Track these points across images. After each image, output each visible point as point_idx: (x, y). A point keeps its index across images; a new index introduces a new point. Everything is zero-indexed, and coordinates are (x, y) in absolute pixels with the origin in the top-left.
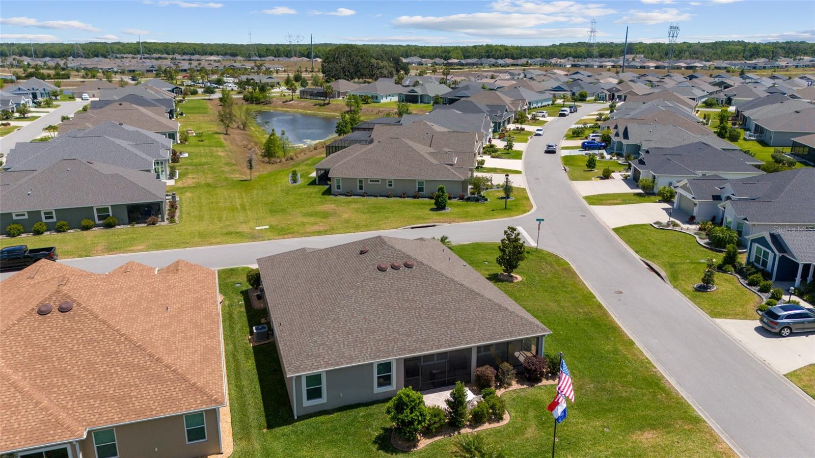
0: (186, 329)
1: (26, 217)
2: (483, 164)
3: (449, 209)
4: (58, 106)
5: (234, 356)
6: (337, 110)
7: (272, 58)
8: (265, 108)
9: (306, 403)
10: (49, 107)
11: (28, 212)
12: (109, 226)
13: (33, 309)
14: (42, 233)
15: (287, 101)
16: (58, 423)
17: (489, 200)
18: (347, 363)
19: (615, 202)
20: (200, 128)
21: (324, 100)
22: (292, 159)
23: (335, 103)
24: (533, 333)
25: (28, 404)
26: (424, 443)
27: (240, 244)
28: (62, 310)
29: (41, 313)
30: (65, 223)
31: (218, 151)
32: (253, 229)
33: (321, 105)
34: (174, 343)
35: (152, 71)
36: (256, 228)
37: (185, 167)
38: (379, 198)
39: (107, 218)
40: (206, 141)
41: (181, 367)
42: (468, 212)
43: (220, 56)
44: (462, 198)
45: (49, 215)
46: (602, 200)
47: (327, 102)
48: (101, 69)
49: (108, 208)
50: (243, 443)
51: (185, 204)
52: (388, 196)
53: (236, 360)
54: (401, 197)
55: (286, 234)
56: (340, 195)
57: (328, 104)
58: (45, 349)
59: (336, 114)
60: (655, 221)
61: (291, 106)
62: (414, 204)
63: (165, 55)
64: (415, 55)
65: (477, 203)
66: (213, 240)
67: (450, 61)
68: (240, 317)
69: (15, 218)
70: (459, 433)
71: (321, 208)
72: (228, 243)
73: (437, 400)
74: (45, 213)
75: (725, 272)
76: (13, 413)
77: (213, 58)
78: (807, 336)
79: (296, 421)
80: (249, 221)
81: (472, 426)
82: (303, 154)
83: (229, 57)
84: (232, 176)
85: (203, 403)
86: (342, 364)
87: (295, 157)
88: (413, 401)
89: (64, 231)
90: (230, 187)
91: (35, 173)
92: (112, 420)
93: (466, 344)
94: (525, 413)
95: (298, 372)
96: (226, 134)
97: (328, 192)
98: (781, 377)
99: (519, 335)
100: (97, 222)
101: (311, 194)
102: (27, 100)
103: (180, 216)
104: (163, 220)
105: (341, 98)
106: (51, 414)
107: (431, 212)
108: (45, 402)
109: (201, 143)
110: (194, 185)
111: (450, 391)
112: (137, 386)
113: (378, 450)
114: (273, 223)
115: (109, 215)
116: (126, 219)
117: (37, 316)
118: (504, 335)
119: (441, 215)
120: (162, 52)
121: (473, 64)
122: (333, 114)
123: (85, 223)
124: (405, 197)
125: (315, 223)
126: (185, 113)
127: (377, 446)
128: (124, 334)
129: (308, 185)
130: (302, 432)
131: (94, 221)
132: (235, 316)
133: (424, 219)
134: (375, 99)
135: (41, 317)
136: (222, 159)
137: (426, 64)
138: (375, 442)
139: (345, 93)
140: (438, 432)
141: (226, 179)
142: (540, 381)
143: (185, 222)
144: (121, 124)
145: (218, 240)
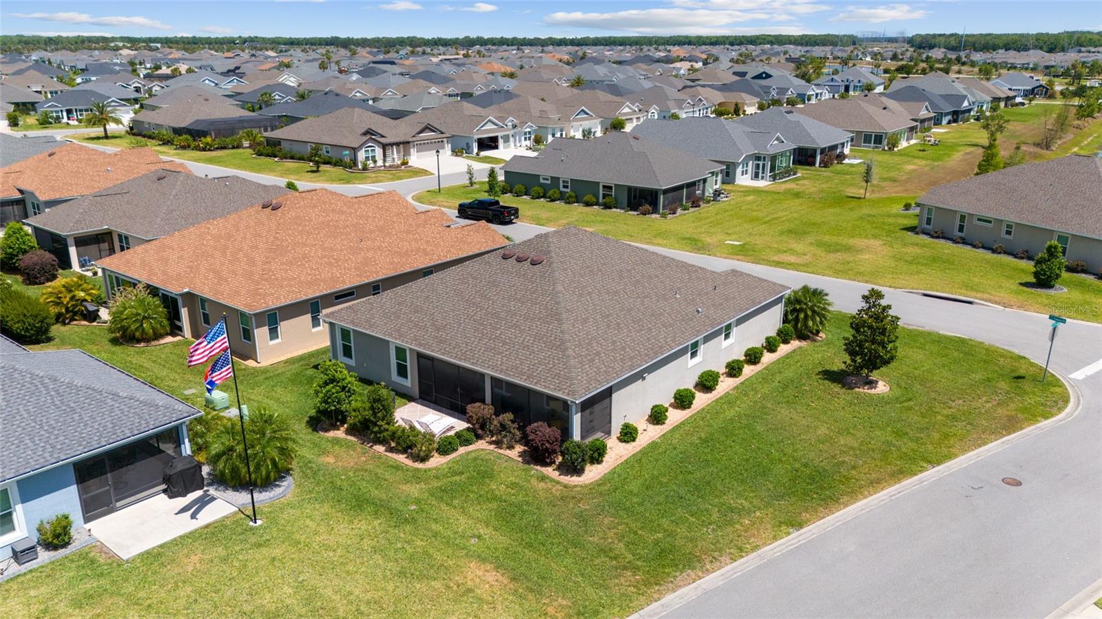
0: (346, 260)
1: (549, 182)
3: (1060, 290)
9: (342, 358)
11: (552, 178)
12: (608, 207)
14: (555, 201)
20: (963, 137)
30: (574, 195)
31: (913, 164)
32: (721, 241)
36: (728, 241)
37: (820, 173)
38: (981, 251)
39: (609, 200)
40: (930, 152)
42: (1088, 303)
45: (565, 184)
49: (612, 187)
50: (282, 366)
51: (718, 206)
56: (928, 234)
66: (658, 241)
69: (541, 180)
72: (664, 246)
80: (738, 234)
85: (245, 304)
90: (817, 200)
92: (203, 291)
93: (473, 363)
100: (600, 200)
101: (890, 224)
103: (684, 215)
104: (657, 213)
107: (1015, 287)
109: (917, 153)
110: (781, 191)
113: (311, 417)
114: (757, 242)
115: (611, 195)
116: (625, 202)
123: (588, 199)
124: (1022, 258)
131: (597, 198)
135: (260, 209)
136: (896, 173)
141: (837, 192)
143: (677, 221)
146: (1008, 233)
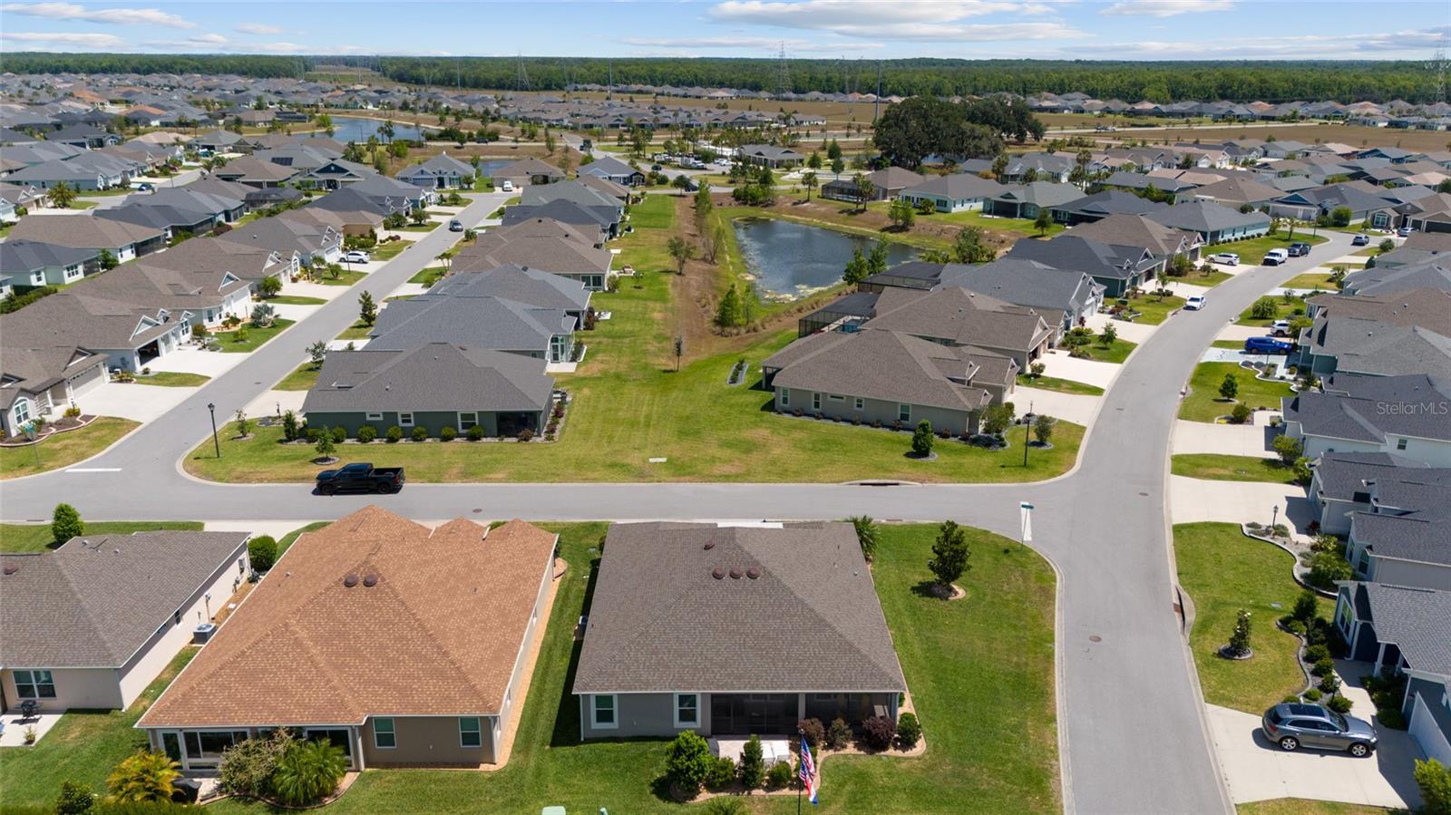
0: (489, 618)
1: (381, 418)
2: (1042, 371)
3: (935, 457)
4: (469, 201)
5: (550, 649)
6: (872, 224)
7: (816, 94)
8: (763, 213)
9: (595, 725)
10: (456, 204)
11: (384, 413)
12: (473, 438)
13: (340, 579)
14: (397, 440)
15: (799, 202)
16: (342, 705)
17: (1008, 445)
18: (641, 689)
19: (1222, 472)
20: (646, 260)
21: (858, 203)
22: (755, 330)
23: (874, 209)
24: (881, 688)
25: (320, 681)
26: (704, 796)
27: (622, 484)
28: (367, 584)
29: (348, 585)
30: (424, 430)
31: (654, 310)
32: (645, 461)
33: (851, 213)
34: (469, 635)
35: (617, 126)
36: (651, 460)
37: (598, 340)
38: (842, 424)
39: (473, 429)
40: (645, 288)
41: (466, 665)
42: (961, 465)
43: (734, 90)
44: (965, 439)
45: (406, 418)
46: (1199, 466)
47: (861, 207)
48: (546, 121)
49: (474, 415)
50: (521, 757)
51: (575, 410)
52: (854, 423)
53: (550, 657)
54: (872, 426)
55: (684, 475)
56: (786, 412)
57: (864, 210)
58: (345, 625)
59: (870, 231)
60: (1250, 522)
61: (804, 213)
62: (887, 440)
63: (649, 87)
64: (1077, 89)
65: (986, 450)
66: (590, 475)
67: (1138, 107)
68: (577, 597)
69: (368, 418)
70: (749, 794)
71: (747, 434)
72: (606, 481)
73: (731, 750)
74: (403, 416)
75: (1290, 631)
76: (307, 687)
77: (720, 93)
78: (1322, 756)
79: (582, 743)
80: (645, 447)
81: (768, 789)
82: (775, 321)
83: (746, 92)
84: (656, 361)
85: (478, 708)
86: (635, 688)
87: (760, 328)
88: (692, 748)
89: (421, 440)
90: (645, 382)
91: (399, 359)
92: (390, 710)
93: (790, 688)
94: (842, 785)
95: (586, 690)
96: (680, 274)
97: (770, 407)
98: (1230, 807)
99: (862, 688)
100: (461, 431)
101: (747, 406)
102: (428, 194)
103: (563, 431)
104: (539, 435)
105: (888, 201)
106: (338, 695)
107: (905, 460)
108: (335, 682)
109: (637, 292)
110: (599, 375)
111: (745, 742)
112: (419, 679)
113: (653, 793)
114: (676, 454)
115: (474, 424)
116: (495, 431)
117: (344, 587)
118: (842, 684)
119: (915, 466)
120: (645, 79)
121: (1183, 115)
122: (867, 230)
123: (445, 432)
124: (877, 427)
125: (730, 461)
126: (636, 226)
127: (652, 789)
128: (418, 620)
129: (752, 388)
130: (582, 757)
131: (457, 429)
132: (571, 596)
133: (887, 470)
134: (943, 206)
135: (346, 589)
136: (655, 326)
137: (1091, 112)
138: (652, 785)
139: (896, 192)
140: (723, 787)
141: (646, 367)
142: (885, 748)
143: (568, 441)
144: (525, 269)
145: (596, 475)
146: (859, 406)
